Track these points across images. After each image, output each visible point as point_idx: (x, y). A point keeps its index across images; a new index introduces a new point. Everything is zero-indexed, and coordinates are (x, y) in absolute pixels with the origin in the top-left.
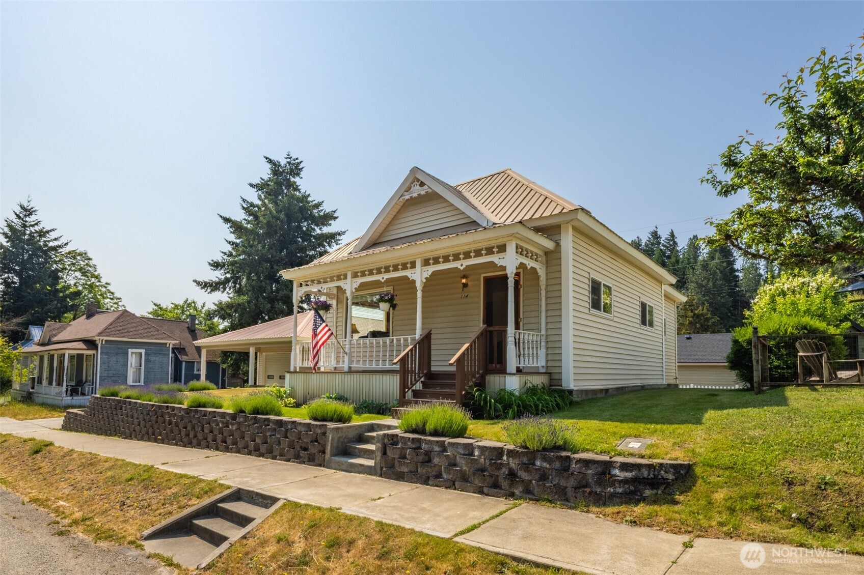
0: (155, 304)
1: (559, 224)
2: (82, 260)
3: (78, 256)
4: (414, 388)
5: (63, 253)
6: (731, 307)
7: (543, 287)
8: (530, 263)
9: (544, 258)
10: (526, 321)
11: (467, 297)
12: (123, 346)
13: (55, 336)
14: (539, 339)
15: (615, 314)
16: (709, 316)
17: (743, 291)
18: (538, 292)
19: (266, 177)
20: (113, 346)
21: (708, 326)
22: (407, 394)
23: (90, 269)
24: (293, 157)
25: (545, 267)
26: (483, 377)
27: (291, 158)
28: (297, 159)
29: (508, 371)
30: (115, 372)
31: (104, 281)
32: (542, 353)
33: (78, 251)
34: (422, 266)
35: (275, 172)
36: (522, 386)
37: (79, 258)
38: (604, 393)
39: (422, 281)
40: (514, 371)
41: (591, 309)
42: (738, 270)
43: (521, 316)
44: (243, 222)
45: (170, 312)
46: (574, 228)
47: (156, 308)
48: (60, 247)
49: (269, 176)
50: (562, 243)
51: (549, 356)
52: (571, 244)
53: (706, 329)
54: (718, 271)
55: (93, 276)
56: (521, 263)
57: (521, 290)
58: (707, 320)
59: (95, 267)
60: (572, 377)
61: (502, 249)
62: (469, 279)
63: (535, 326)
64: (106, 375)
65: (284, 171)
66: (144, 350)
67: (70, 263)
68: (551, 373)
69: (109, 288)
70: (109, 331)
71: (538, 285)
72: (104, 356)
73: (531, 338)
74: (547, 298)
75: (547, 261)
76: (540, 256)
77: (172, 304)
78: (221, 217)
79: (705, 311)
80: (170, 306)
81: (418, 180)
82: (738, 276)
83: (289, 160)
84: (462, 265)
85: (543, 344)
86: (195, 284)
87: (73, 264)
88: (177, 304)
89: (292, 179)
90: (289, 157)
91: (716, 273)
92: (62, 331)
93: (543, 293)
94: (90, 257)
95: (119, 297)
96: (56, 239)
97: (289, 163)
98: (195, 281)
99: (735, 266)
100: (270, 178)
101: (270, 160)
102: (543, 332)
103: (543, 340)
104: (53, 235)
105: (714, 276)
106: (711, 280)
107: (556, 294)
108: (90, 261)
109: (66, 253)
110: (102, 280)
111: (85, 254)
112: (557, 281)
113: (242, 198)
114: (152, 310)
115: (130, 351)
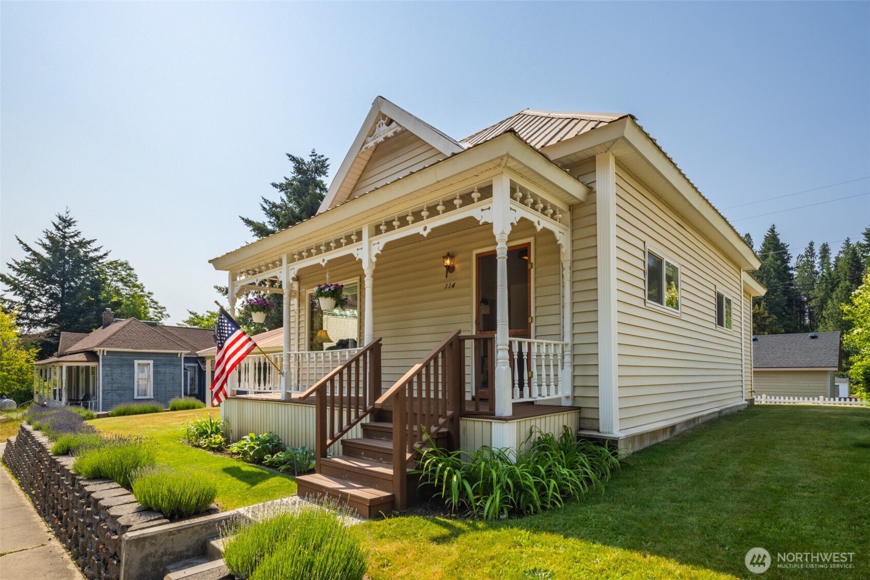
0: (191, 313)
1: (591, 153)
2: (123, 270)
3: (119, 266)
4: (345, 437)
5: (105, 264)
6: (786, 305)
7: (567, 265)
8: (542, 222)
9: (568, 216)
10: (540, 321)
11: (453, 286)
12: (128, 358)
13: (70, 347)
14: (559, 351)
15: (684, 309)
16: (766, 315)
17: (797, 289)
18: (559, 273)
19: (290, 176)
20: (117, 357)
21: (765, 325)
22: (328, 450)
23: (131, 279)
24: (318, 155)
25: (569, 230)
26: (454, 422)
27: (316, 155)
28: (322, 156)
29: (498, 412)
30: (119, 385)
31: (146, 290)
32: (565, 375)
33: (119, 262)
34: (369, 238)
35: (299, 170)
36: (523, 439)
37: (120, 268)
38: (668, 433)
39: (371, 260)
40: (509, 412)
41: (647, 300)
42: (792, 269)
43: (533, 315)
44: (267, 224)
45: (207, 320)
46: (619, 163)
47: (193, 316)
48: (101, 257)
49: (293, 175)
50: (598, 188)
51: (577, 379)
52: (612, 189)
53: (762, 329)
54: (772, 270)
55: (135, 286)
56: (523, 220)
57: (532, 271)
58: (765, 319)
59: (136, 277)
60: (616, 415)
61: (486, 192)
62: (456, 258)
63: (554, 330)
64: (109, 388)
65: (308, 170)
66: (152, 361)
67: (111, 273)
68: (580, 408)
69: (152, 297)
70: (111, 342)
71: (559, 262)
72: (107, 369)
73: (543, 350)
74: (573, 283)
75: (572, 221)
76: (561, 211)
77: (208, 312)
78: (243, 219)
79: (762, 309)
80: (206, 315)
81: (384, 116)
82: (792, 275)
83: (314, 158)
84: (425, 229)
85: (568, 359)
86: (216, 290)
87: (115, 274)
88: (212, 311)
89: (318, 179)
90: (314, 154)
91: (770, 271)
92: (78, 341)
93: (567, 274)
94: (132, 267)
95: (163, 306)
96: (96, 250)
97: (314, 161)
98: (216, 287)
99: (788, 264)
100: (294, 177)
101: (293, 157)
102: (568, 339)
103: (568, 352)
104: (94, 246)
105: (768, 274)
106: (765, 278)
107: (590, 275)
108: (132, 271)
109: (107, 264)
110: (145, 290)
111: (126, 264)
112: (591, 253)
113: (263, 198)
114: (188, 319)
115: (136, 362)
